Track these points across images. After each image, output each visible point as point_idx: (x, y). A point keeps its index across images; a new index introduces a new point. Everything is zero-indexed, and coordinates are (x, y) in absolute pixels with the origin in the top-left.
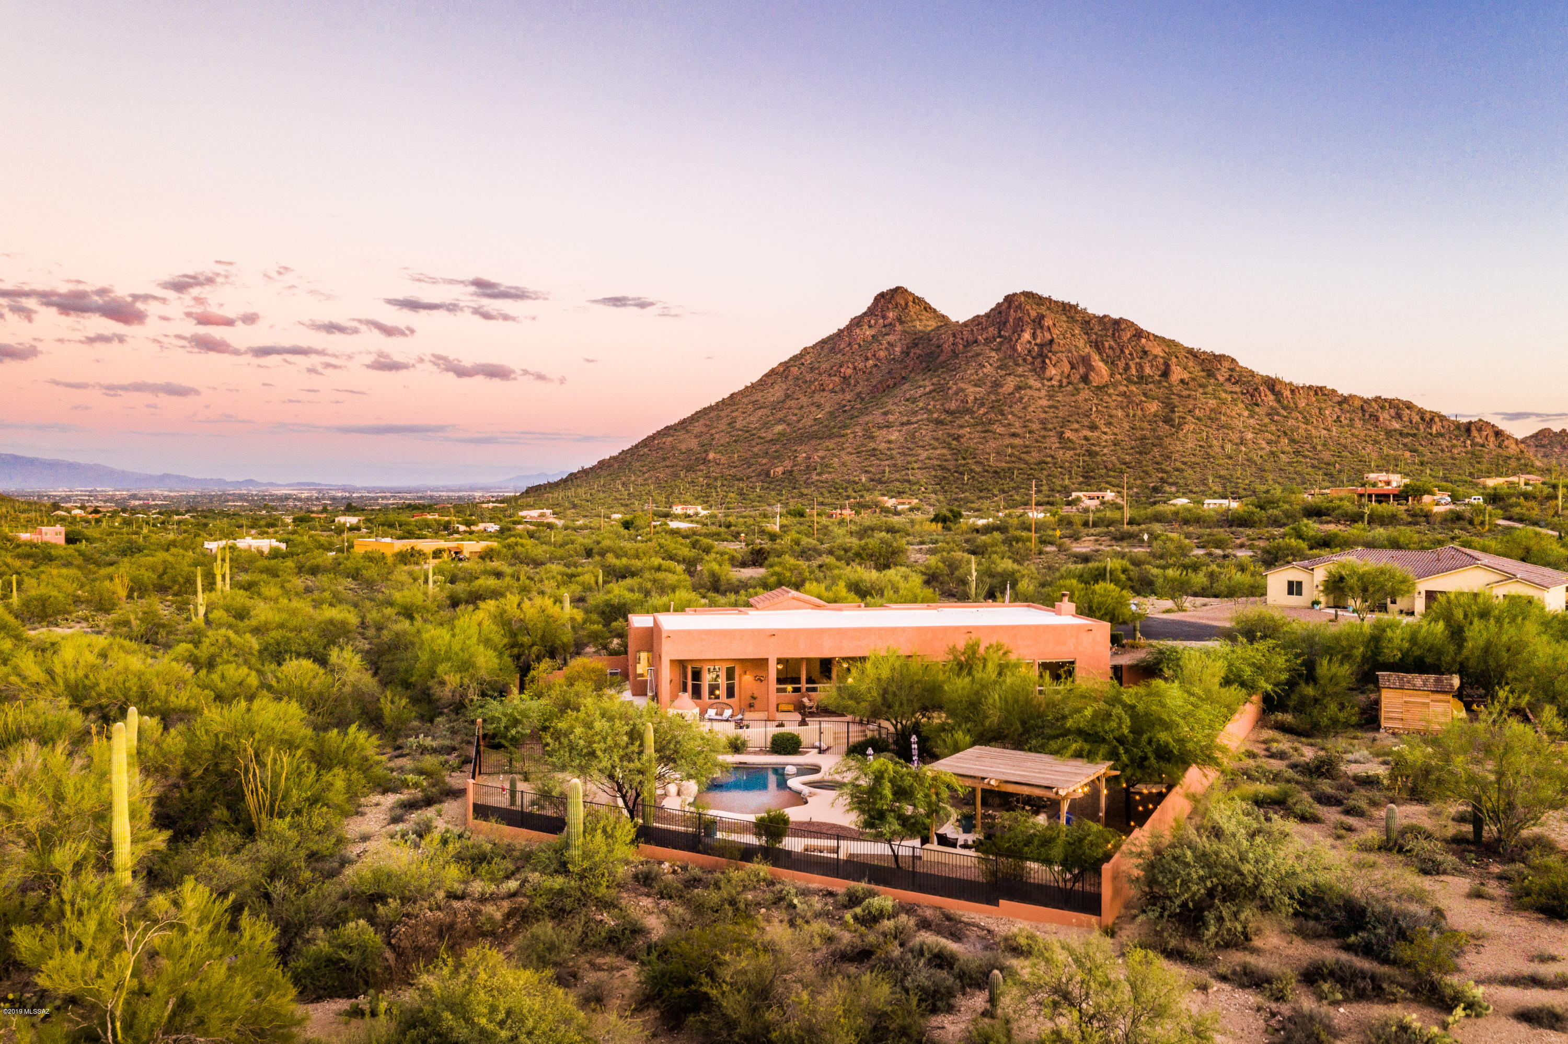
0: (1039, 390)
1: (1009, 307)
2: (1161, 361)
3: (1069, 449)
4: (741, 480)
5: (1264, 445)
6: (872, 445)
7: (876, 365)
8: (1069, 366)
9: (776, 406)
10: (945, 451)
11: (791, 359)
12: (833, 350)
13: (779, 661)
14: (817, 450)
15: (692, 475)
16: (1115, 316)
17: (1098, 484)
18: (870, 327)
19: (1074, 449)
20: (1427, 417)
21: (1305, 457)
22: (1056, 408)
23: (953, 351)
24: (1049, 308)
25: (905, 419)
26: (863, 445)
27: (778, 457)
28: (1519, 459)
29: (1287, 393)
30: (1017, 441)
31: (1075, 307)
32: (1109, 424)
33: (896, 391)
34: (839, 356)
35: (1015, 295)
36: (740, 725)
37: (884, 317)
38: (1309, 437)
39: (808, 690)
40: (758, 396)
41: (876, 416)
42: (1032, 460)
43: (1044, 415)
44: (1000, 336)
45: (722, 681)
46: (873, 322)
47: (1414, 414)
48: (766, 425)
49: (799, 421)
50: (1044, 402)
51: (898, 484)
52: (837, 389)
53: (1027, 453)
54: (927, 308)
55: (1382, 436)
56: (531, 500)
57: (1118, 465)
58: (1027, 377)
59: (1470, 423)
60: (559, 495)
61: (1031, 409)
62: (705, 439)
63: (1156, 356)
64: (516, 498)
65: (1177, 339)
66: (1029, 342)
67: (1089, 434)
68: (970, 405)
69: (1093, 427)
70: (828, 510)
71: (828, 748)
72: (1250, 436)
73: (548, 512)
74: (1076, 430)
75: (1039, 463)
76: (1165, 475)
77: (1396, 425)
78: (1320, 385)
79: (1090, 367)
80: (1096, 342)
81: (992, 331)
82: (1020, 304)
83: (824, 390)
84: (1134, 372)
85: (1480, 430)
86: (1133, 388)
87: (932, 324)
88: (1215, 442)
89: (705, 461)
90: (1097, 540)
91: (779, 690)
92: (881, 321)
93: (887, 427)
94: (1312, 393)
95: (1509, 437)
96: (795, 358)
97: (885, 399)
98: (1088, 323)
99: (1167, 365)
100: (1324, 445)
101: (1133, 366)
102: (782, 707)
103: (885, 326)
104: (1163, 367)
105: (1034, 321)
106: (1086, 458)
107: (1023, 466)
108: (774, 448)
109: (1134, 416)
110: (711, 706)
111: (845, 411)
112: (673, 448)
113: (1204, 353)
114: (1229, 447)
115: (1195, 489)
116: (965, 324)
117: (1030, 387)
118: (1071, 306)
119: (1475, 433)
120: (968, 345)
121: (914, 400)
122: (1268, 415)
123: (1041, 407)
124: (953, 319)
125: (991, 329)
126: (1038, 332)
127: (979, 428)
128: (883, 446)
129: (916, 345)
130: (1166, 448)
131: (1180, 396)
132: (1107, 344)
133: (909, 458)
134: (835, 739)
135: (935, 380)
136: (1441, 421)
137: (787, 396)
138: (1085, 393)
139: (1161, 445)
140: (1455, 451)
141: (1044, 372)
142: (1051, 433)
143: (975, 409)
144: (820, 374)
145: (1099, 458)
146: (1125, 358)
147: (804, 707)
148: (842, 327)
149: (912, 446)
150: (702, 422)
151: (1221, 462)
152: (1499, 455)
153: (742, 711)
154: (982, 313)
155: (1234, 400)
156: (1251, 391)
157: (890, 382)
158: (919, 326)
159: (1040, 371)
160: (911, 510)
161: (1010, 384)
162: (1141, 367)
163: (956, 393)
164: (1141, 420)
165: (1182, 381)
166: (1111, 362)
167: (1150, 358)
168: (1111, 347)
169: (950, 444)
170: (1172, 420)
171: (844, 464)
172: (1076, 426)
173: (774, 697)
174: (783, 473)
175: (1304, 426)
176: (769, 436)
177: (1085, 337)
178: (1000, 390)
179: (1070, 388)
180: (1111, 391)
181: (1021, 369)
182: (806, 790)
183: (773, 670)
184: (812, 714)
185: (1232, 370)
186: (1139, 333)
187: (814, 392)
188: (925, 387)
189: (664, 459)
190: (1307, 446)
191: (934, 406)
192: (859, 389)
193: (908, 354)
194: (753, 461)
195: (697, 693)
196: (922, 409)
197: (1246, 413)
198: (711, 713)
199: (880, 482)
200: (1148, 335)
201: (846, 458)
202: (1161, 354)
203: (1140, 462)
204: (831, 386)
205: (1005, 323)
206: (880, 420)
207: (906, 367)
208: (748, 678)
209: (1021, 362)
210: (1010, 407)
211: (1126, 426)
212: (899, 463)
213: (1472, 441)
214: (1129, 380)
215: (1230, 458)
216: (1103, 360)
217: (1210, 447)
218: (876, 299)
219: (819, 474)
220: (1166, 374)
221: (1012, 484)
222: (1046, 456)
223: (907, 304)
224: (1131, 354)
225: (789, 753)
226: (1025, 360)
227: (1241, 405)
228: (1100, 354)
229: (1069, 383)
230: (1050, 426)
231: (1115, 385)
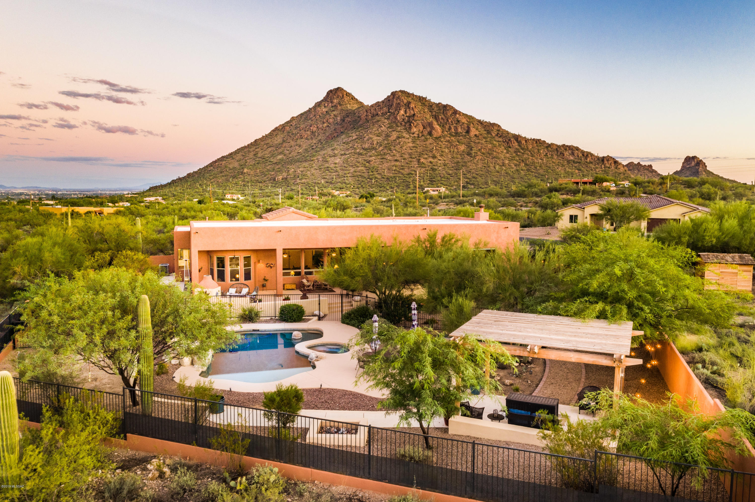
0: (408, 139)
1: (394, 98)
2: (466, 125)
3: (423, 167)
4: (261, 182)
5: (513, 166)
6: (327, 165)
7: (328, 126)
8: (422, 127)
9: (278, 146)
10: (363, 168)
11: (285, 123)
12: (306, 119)
13: (285, 251)
14: (299, 168)
15: (235, 180)
16: (444, 103)
17: (437, 184)
18: (325, 107)
19: (425, 167)
20: (585, 154)
21: (532, 172)
22: (416, 147)
23: (366, 119)
24: (412, 99)
25: (343, 152)
26: (322, 165)
27: (280, 171)
28: (624, 174)
29: (524, 142)
30: (397, 163)
31: (425, 99)
32: (442, 156)
33: (338, 139)
34: (310, 121)
35: (396, 92)
36: (254, 300)
37: (332, 102)
38: (533, 163)
39: (306, 273)
40: (269, 141)
41: (329, 151)
42: (405, 173)
43: (410, 151)
44: (389, 112)
45: (241, 268)
46: (326, 105)
47: (579, 153)
48: (273, 156)
49: (290, 153)
50: (411, 145)
51: (340, 184)
52: (309, 137)
53: (402, 169)
54: (353, 98)
55: (566, 163)
56: (151, 193)
57: (446, 175)
58: (402, 132)
59: (604, 157)
60: (166, 190)
61: (404, 148)
62: (242, 162)
63: (463, 123)
64: (144, 192)
65: (473, 115)
66: (403, 115)
67: (432, 160)
68: (375, 146)
69: (434, 157)
70: (305, 196)
71: (325, 316)
72: (507, 162)
73: (160, 198)
74: (426, 158)
75: (409, 174)
76: (468, 180)
77: (572, 158)
78: (538, 138)
79: (432, 128)
80: (435, 116)
81: (385, 109)
82: (399, 96)
83: (302, 138)
84: (453, 130)
85: (608, 160)
86: (453, 138)
87: (356, 106)
88: (491, 165)
89: (242, 173)
90: (447, 205)
91: (285, 274)
92: (330, 104)
93: (334, 156)
94: (535, 142)
95: (620, 164)
96: (288, 122)
97: (333, 143)
98: (431, 106)
99: (469, 128)
100: (540, 167)
101: (453, 128)
102: (287, 286)
103: (332, 107)
104: (467, 129)
105: (405, 105)
106: (431, 172)
107: (401, 175)
108: (278, 167)
109: (453, 152)
110: (232, 286)
111: (313, 149)
112: (226, 167)
113: (486, 122)
114: (497, 167)
115: (483, 187)
116: (372, 106)
117: (404, 137)
118: (423, 98)
119: (606, 162)
120: (373, 116)
121: (347, 143)
122: (515, 152)
123: (409, 147)
124: (366, 104)
125: (385, 108)
126: (408, 110)
127: (379, 157)
128: (332, 166)
129: (348, 116)
130: (468, 167)
131: (475, 142)
132: (440, 117)
133: (345, 172)
134: (329, 308)
135: (357, 133)
136: (591, 156)
137: (284, 141)
138: (430, 141)
139: (466, 166)
140: (597, 170)
141: (410, 130)
142: (414, 160)
143: (377, 148)
144: (300, 130)
145: (437, 172)
146: (449, 124)
147: (304, 285)
148: (311, 107)
149: (346, 165)
150: (241, 154)
151: (494, 174)
152: (616, 172)
153: (257, 290)
154: (380, 101)
155: (499, 145)
156: (507, 140)
157: (335, 135)
158: (349, 107)
159: (409, 129)
160: (347, 196)
161: (394, 135)
162: (457, 128)
163: (368, 140)
164: (457, 154)
165: (476, 135)
166: (442, 126)
167: (461, 124)
168: (442, 118)
169: (365, 165)
170: (471, 154)
171: (313, 175)
172: (426, 156)
173: (281, 279)
174: (282, 179)
175: (531, 157)
176: (275, 161)
177: (430, 113)
178: (389, 139)
179: (423, 138)
180: (442, 140)
181: (399, 128)
182: (313, 354)
183: (280, 257)
184: (310, 291)
185: (499, 130)
186: (456, 112)
187: (297, 139)
188: (353, 137)
189: (221, 172)
190: (533, 167)
191: (357, 146)
192: (319, 138)
193: (344, 121)
194: (267, 173)
195: (221, 276)
196: (351, 147)
197: (505, 151)
198: (232, 291)
199: (331, 183)
200: (460, 113)
201: (313, 171)
202: (466, 122)
203: (456, 174)
204: (306, 136)
205: (391, 106)
206: (331, 153)
207: (343, 127)
208: (261, 266)
209: (399, 124)
210: (394, 147)
211: (450, 156)
212: (340, 174)
213: (605, 165)
214: (451, 134)
215: (498, 172)
216: (438, 125)
217: (489, 167)
218: (328, 93)
219: (300, 179)
220: (468, 132)
221: (396, 184)
222: (412, 171)
223: (343, 96)
224: (452, 122)
225: (295, 321)
226: (401, 124)
227: (503, 148)
228: (437, 121)
229: (422, 136)
230: (413, 156)
231: (444, 137)
